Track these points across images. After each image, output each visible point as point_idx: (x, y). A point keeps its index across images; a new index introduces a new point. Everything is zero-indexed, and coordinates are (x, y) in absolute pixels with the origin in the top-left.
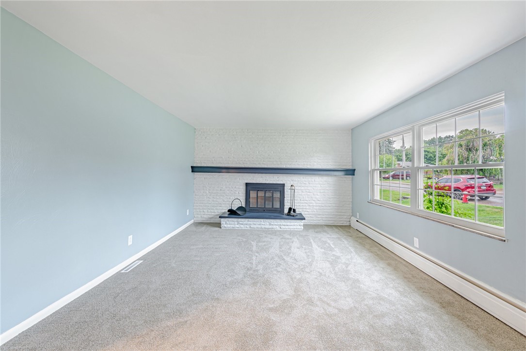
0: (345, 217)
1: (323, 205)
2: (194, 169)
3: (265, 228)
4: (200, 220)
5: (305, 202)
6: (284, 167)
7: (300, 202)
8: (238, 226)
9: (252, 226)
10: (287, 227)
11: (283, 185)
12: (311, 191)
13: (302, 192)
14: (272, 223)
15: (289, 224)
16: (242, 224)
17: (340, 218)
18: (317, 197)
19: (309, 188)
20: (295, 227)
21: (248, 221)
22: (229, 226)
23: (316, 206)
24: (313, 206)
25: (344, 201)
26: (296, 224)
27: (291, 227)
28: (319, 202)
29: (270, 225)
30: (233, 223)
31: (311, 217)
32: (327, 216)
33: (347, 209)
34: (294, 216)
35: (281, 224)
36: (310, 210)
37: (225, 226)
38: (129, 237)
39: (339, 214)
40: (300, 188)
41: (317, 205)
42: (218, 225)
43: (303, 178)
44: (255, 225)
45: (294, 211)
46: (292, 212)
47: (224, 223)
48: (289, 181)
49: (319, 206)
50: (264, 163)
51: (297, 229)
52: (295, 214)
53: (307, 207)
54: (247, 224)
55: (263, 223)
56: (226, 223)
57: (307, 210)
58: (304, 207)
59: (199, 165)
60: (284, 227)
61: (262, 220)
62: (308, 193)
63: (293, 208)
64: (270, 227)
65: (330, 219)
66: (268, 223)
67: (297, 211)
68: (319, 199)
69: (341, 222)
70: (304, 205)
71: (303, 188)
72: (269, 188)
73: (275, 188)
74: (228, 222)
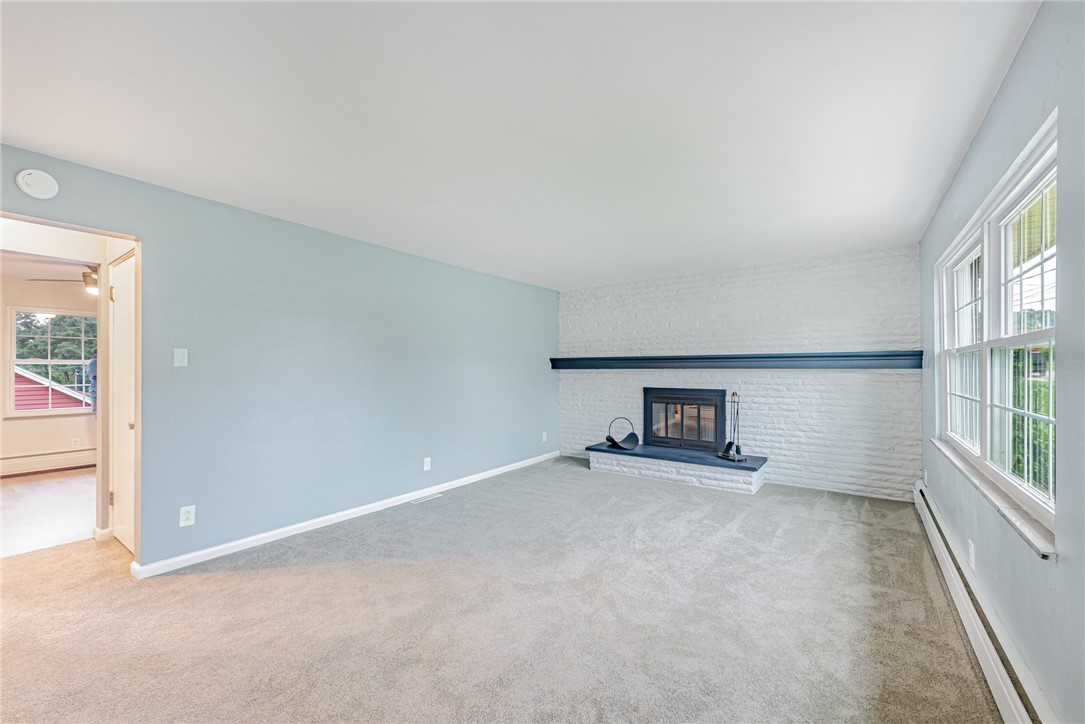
0: (900, 479)
1: (828, 443)
2: (557, 364)
3: (669, 479)
4: (568, 452)
5: (779, 432)
6: (726, 353)
7: (764, 431)
8: (617, 469)
9: (643, 472)
10: (714, 482)
11: (723, 393)
12: (793, 408)
13: (770, 409)
14: (682, 471)
15: (719, 476)
16: (625, 466)
17: (881, 480)
18: (811, 421)
19: (789, 400)
20: (733, 485)
21: (636, 461)
22: (603, 466)
23: (808, 444)
24: (800, 443)
25: (893, 437)
26: (735, 478)
27: (725, 484)
28: (816, 435)
29: (679, 473)
30: (609, 461)
31: (793, 469)
32: (840, 471)
33: (902, 459)
34: (734, 461)
35: (702, 474)
36: (792, 453)
37: (597, 465)
38: (426, 459)
39: (880, 469)
40: (763, 400)
41: (811, 441)
42: (586, 463)
43: (772, 377)
44: (649, 470)
45: (738, 451)
46: (732, 452)
47: (595, 460)
48: (737, 383)
49: (818, 445)
50: (681, 346)
51: (738, 489)
52: (737, 457)
53: (784, 445)
54: (634, 467)
55: (665, 469)
56: (598, 462)
57: (784, 452)
58: (777, 445)
59: (566, 356)
60: (708, 481)
61: (662, 462)
62: (786, 413)
63: (736, 443)
64: (679, 477)
65: (853, 480)
66: (674, 470)
67: (745, 451)
68: (816, 428)
69: (888, 491)
70: (774, 439)
71: (771, 400)
72: (690, 399)
73: (704, 399)
74: (601, 460)
